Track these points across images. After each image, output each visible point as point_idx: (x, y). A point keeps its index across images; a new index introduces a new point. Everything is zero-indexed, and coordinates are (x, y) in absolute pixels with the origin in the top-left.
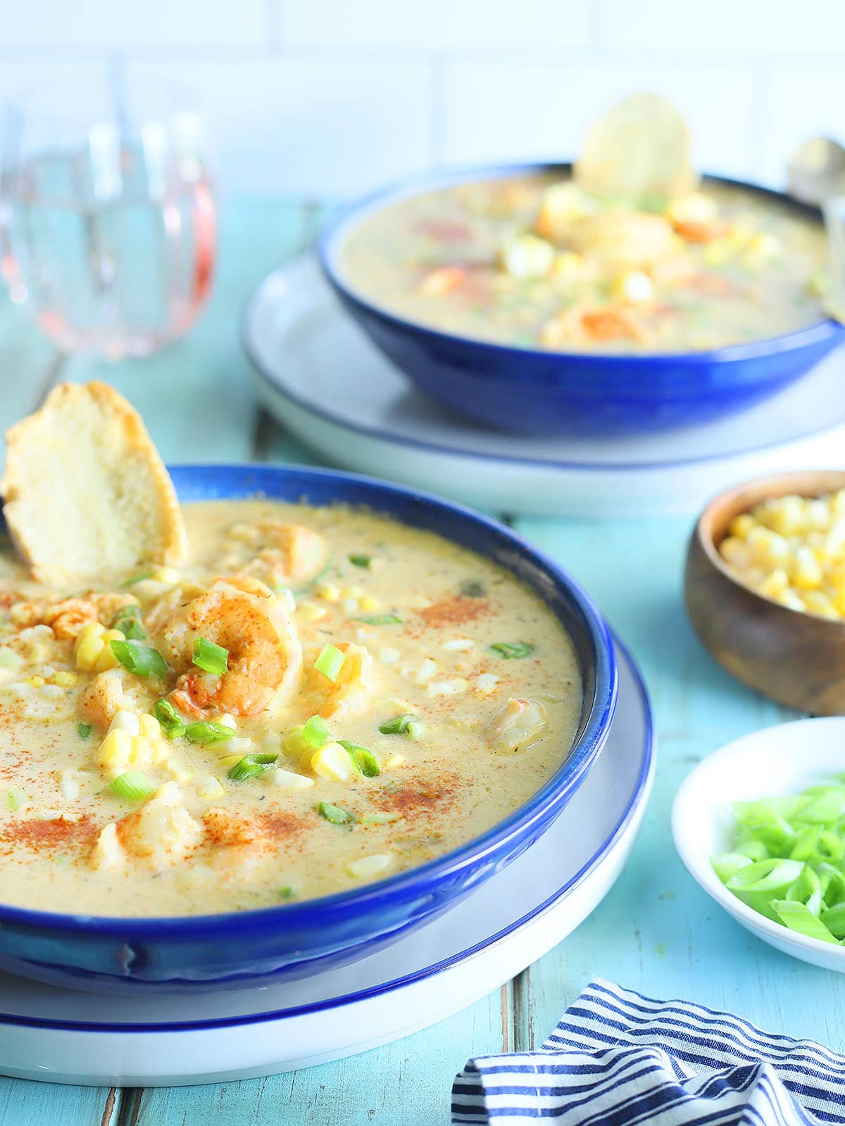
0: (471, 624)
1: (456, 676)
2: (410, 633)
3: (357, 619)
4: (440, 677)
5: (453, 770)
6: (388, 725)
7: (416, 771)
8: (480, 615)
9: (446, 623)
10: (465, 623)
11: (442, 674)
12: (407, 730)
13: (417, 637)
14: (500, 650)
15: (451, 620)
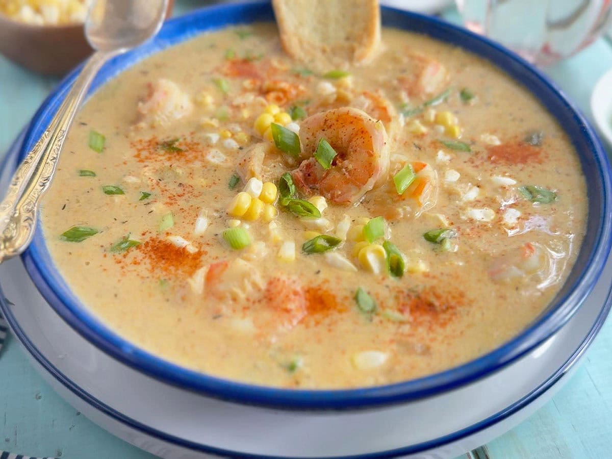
0: (520, 166)
1: (490, 206)
2: (473, 162)
3: (441, 142)
4: (476, 204)
5: (462, 288)
6: (431, 234)
7: (435, 282)
8: (529, 161)
9: (503, 162)
10: (516, 164)
11: (479, 201)
12: (442, 242)
13: (477, 167)
14: (531, 193)
15: (508, 159)
